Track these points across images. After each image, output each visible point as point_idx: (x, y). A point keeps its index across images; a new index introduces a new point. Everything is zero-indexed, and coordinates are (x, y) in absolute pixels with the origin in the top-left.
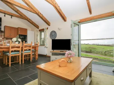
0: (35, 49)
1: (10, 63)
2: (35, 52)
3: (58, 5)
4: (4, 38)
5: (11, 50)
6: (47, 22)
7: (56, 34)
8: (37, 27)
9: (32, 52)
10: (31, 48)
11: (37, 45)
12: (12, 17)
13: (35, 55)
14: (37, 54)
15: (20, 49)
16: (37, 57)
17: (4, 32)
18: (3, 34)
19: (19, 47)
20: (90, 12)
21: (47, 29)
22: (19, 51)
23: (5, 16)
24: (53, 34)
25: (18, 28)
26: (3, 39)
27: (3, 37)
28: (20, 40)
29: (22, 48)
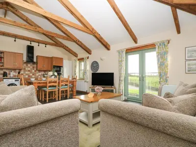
0: (73, 84)
1: (48, 98)
2: (73, 87)
3: (98, 33)
4: (37, 70)
5: (49, 85)
6: (87, 50)
7: (98, 65)
8: (75, 55)
9: (70, 87)
10: (68, 83)
11: (75, 79)
12: (47, 46)
13: (73, 91)
14: (74, 90)
15: (57, 84)
16: (75, 93)
17: (36, 63)
18: (35, 66)
19: (55, 82)
20: (135, 41)
21: (88, 58)
22: (55, 86)
23: (39, 45)
24: (95, 65)
25: (52, 58)
26: (35, 71)
27: (35, 69)
28: (56, 74)
29: (59, 82)
